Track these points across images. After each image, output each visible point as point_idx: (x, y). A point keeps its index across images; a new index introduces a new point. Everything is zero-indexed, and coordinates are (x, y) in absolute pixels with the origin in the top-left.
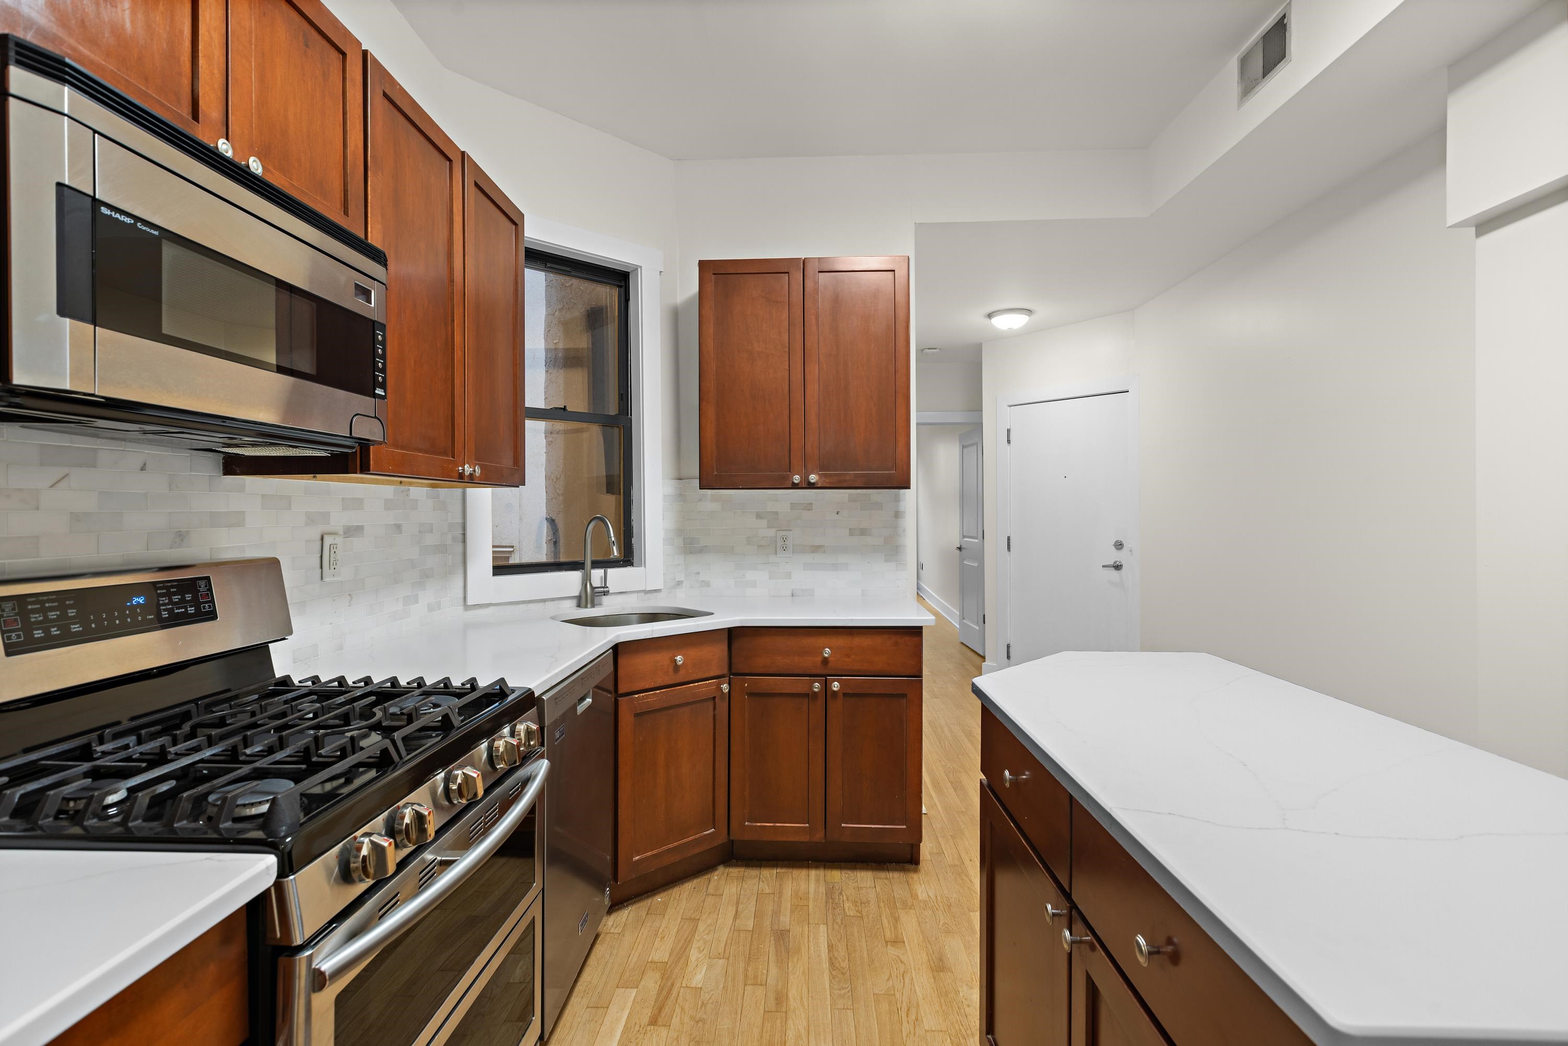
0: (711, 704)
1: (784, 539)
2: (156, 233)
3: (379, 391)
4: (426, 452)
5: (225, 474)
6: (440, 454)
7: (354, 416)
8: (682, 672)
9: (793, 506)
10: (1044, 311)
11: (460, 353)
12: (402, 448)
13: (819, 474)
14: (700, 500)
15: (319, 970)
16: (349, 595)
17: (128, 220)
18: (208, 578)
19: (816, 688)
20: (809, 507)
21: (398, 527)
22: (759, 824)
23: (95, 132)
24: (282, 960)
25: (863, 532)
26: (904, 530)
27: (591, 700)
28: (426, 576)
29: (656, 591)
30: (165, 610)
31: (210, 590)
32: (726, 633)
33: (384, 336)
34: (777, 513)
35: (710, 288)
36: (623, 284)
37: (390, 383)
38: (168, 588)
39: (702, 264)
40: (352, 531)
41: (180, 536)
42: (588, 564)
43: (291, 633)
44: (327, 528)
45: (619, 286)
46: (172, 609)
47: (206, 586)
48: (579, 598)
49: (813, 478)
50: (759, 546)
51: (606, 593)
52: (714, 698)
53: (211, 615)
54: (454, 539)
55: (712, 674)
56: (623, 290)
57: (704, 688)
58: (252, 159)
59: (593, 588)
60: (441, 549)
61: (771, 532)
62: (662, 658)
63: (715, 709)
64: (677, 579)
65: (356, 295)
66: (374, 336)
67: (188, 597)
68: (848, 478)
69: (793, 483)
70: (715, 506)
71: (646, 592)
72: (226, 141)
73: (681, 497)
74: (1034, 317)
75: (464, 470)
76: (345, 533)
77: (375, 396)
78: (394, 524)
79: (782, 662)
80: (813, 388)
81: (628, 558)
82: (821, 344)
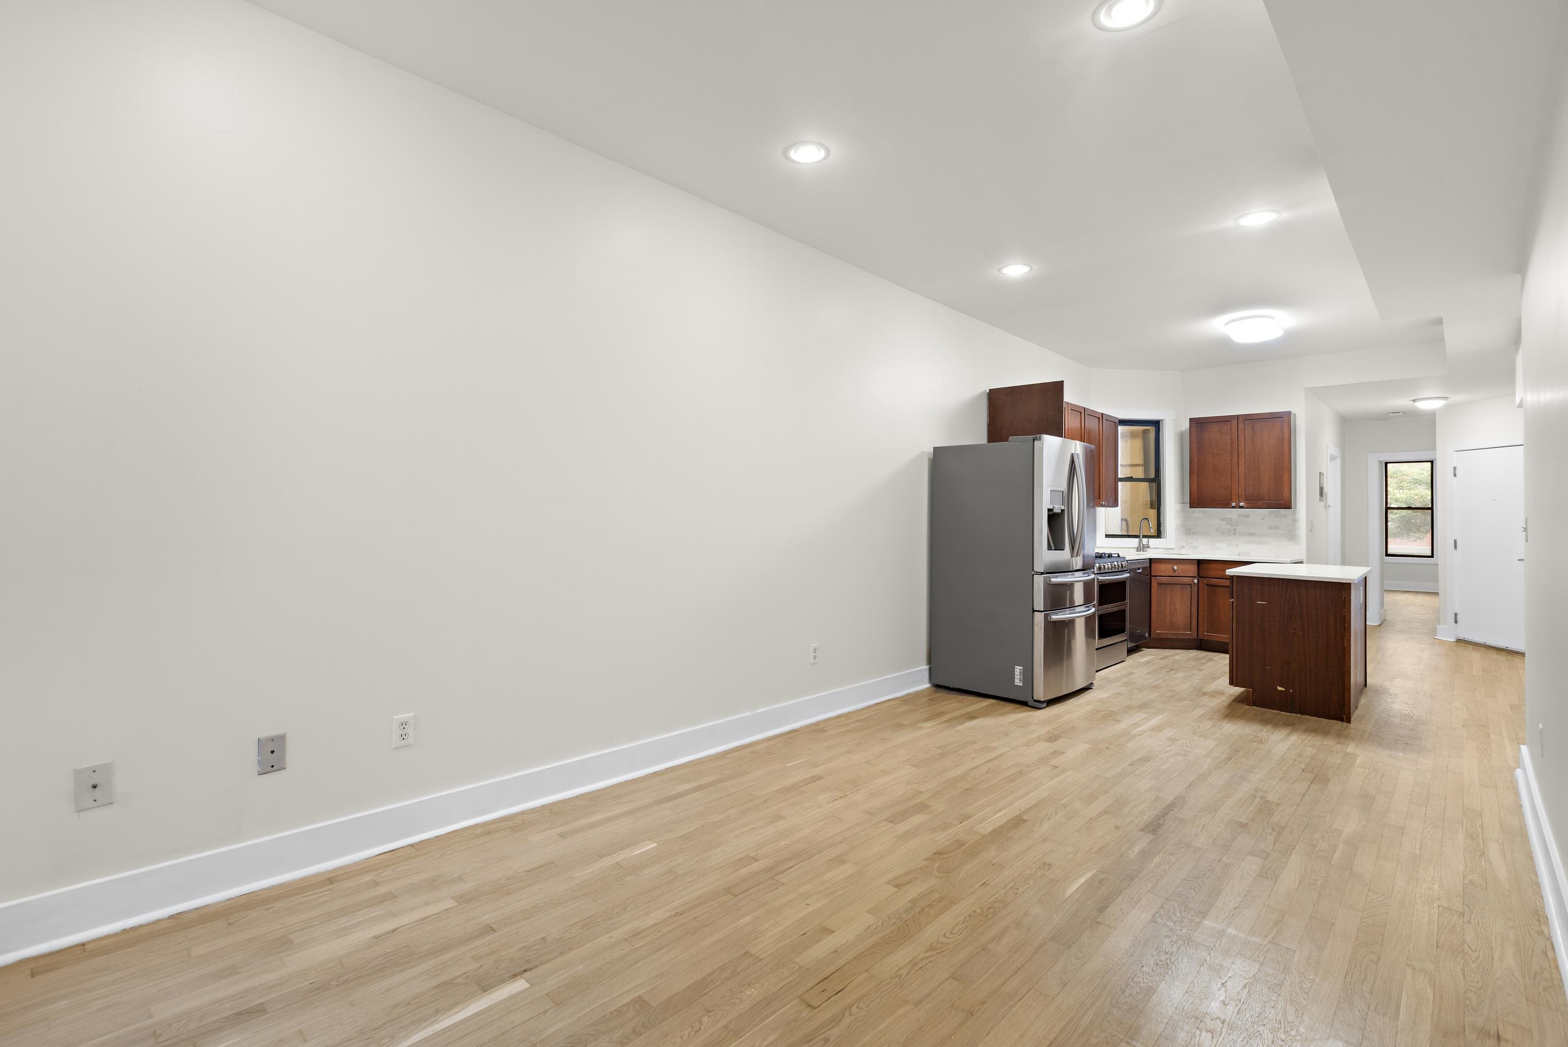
0: (1189, 587)
1: (1235, 530)
8: (1177, 572)
9: (1239, 515)
10: (1456, 398)
13: (1245, 502)
20: (1248, 516)
22: (1211, 634)
25: (1276, 528)
26: (1299, 527)
27: (1141, 571)
29: (1172, 548)
32: (1196, 561)
34: (1231, 518)
35: (1194, 429)
36: (1157, 425)
39: (1191, 419)
42: (1141, 536)
45: (1155, 426)
48: (1137, 548)
49: (1241, 504)
50: (1222, 533)
51: (1148, 547)
52: (1191, 584)
55: (1190, 576)
56: (1157, 428)
57: (1186, 580)
59: (1143, 545)
61: (1228, 527)
62: (1169, 566)
63: (1191, 588)
64: (1182, 545)
68: (1260, 504)
69: (1232, 506)
71: (1167, 548)
73: (1184, 511)
74: (1447, 401)
79: (1220, 573)
80: (1242, 468)
81: (1159, 535)
82: (1246, 449)
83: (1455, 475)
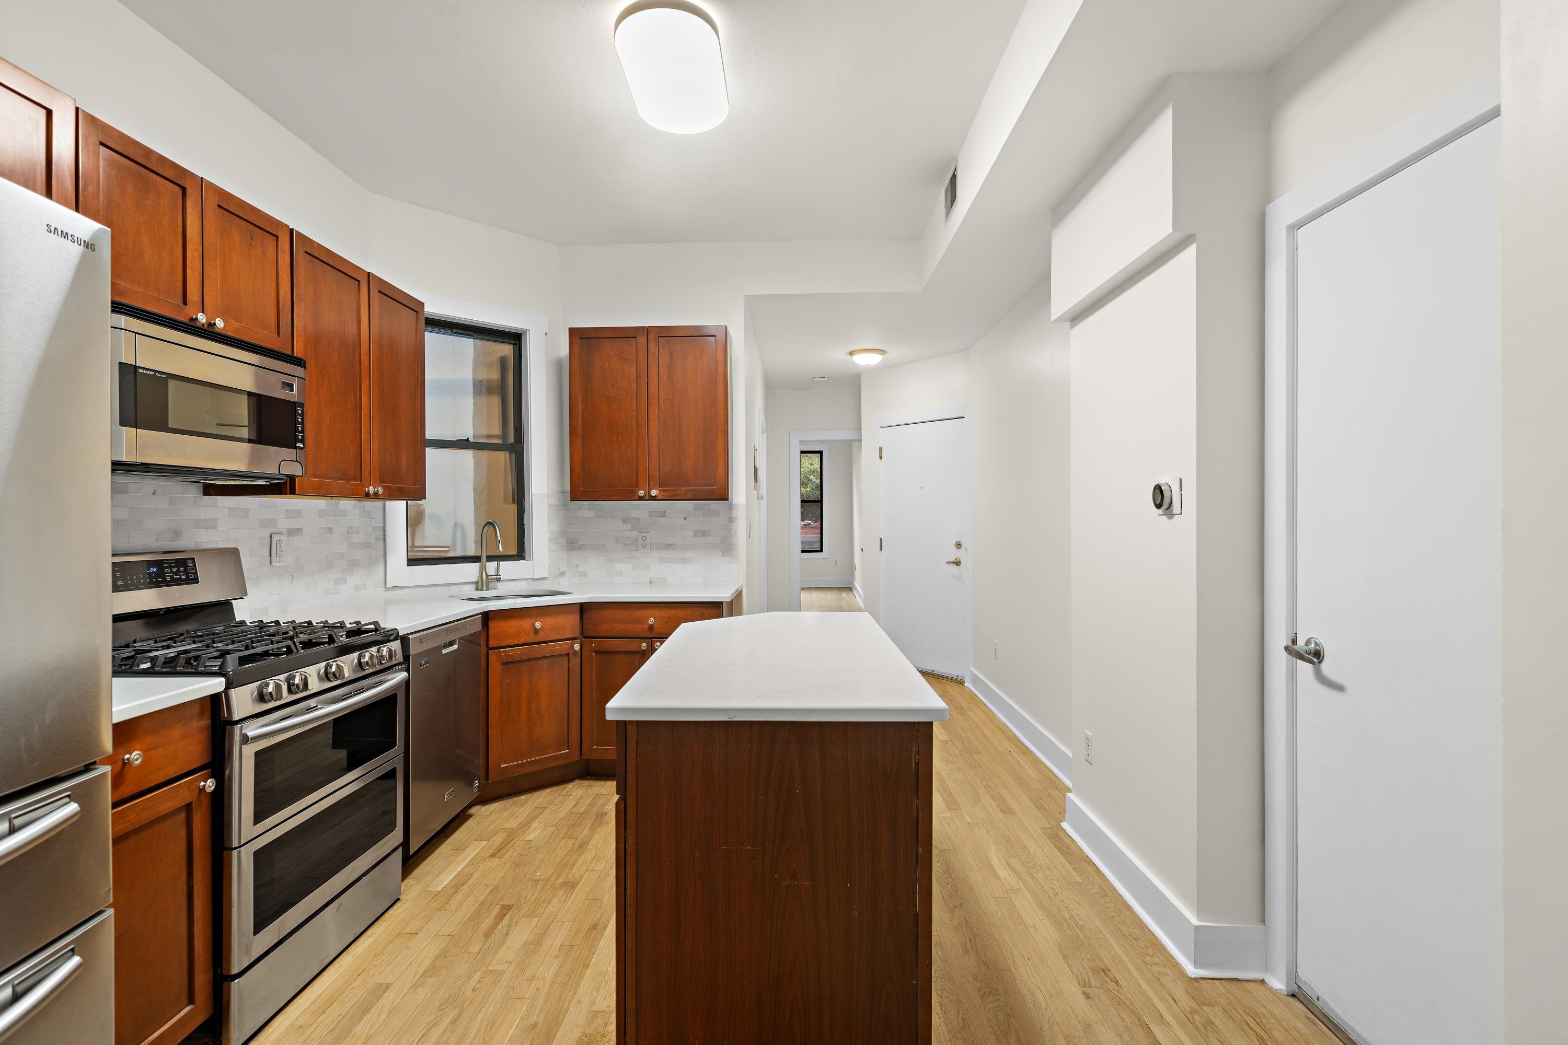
0: (566, 659)
1: (644, 539)
2: (165, 376)
3: (299, 445)
4: (339, 479)
5: (204, 495)
6: (349, 480)
7: (282, 461)
8: (541, 634)
9: (651, 513)
10: (895, 353)
11: (366, 410)
12: (320, 477)
13: (659, 490)
14: (579, 509)
15: (246, 734)
16: (292, 575)
17: (152, 373)
18: (193, 559)
19: (643, 647)
20: (663, 514)
21: (330, 530)
22: (603, 747)
23: (136, 333)
24: (228, 727)
25: (705, 533)
26: (736, 532)
27: (457, 646)
28: (353, 565)
29: (542, 579)
30: (168, 576)
31: (195, 565)
32: (579, 606)
33: (303, 411)
34: (638, 519)
35: (576, 349)
36: (517, 342)
37: (308, 440)
38: (170, 563)
39: (571, 331)
40: (292, 532)
41: (176, 533)
42: (484, 558)
43: (246, 594)
44: (274, 530)
45: (514, 344)
46: (172, 576)
47: (192, 563)
48: (477, 584)
49: (654, 492)
50: (624, 545)
51: (499, 580)
52: (568, 654)
53: (196, 581)
54: (377, 538)
55: (566, 637)
56: (517, 346)
57: (559, 647)
58: (217, 320)
59: (487, 576)
60: (367, 545)
61: (634, 534)
62: (526, 623)
63: (569, 662)
64: (561, 570)
65: (283, 388)
66: (296, 411)
67: (182, 569)
68: (680, 492)
69: (639, 496)
70: (591, 514)
71: (534, 580)
72: (202, 314)
73: (564, 506)
74: (885, 356)
75: (369, 490)
76: (288, 533)
77: (296, 448)
78: (328, 527)
79: (618, 628)
80: (654, 424)
81: (520, 554)
82: (661, 391)
83: (881, 458)
